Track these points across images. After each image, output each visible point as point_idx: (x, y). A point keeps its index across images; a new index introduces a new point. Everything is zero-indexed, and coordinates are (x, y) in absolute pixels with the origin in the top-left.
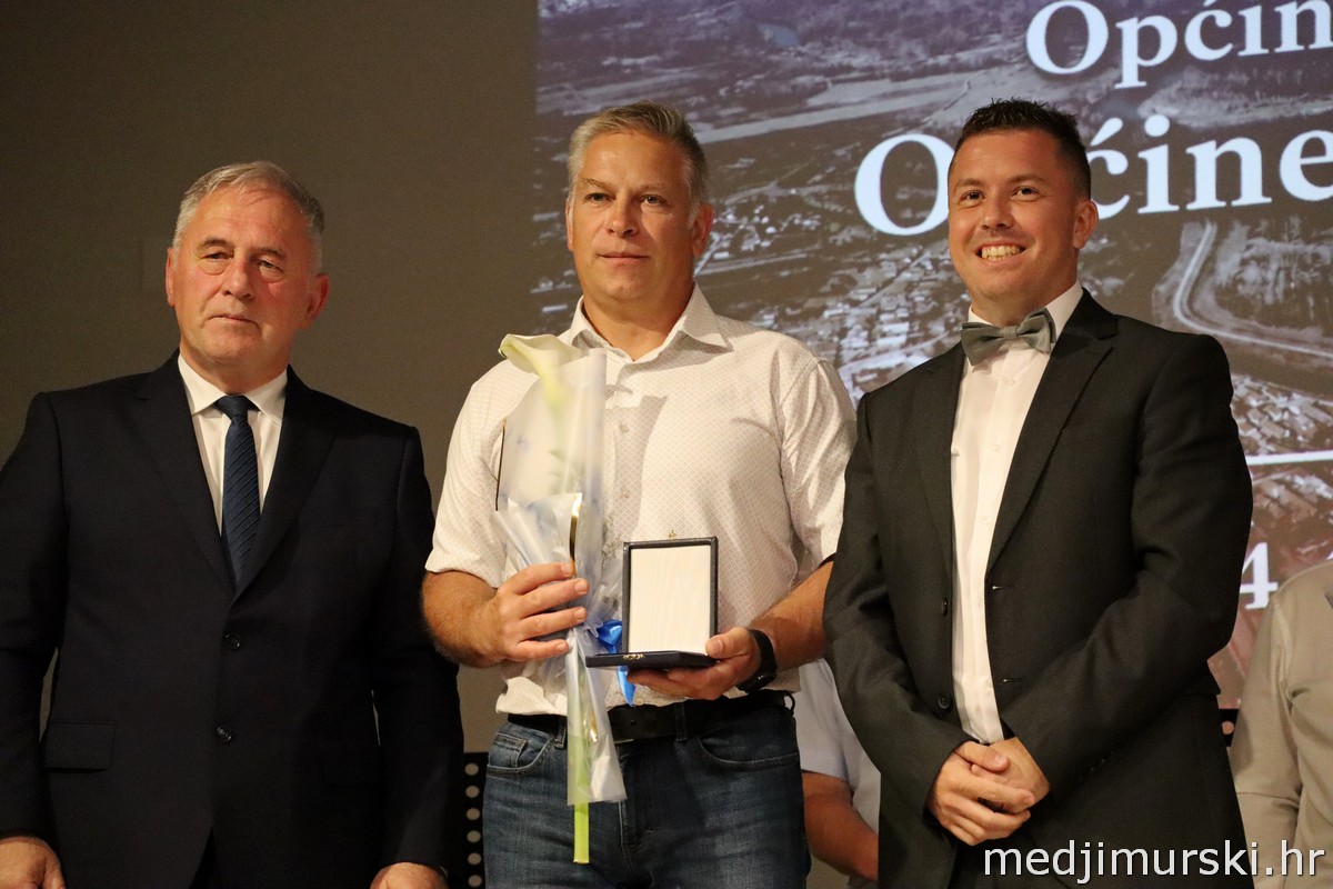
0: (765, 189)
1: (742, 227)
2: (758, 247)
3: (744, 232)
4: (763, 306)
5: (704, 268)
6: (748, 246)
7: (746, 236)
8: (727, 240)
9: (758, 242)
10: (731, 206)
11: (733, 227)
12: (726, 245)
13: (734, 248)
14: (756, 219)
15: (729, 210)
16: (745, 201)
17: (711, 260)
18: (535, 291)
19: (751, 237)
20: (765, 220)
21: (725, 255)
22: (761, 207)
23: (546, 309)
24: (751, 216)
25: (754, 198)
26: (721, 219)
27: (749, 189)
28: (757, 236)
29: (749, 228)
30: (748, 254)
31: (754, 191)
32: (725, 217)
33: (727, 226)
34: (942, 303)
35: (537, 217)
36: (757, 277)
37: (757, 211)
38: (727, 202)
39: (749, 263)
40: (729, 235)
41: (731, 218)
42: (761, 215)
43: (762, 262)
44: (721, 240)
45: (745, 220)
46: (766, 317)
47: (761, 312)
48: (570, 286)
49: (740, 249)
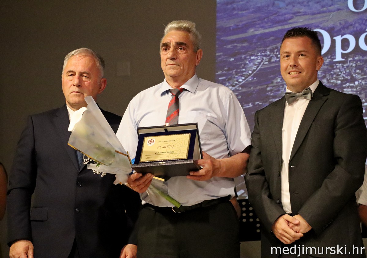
0: (277, 45)
1: (271, 55)
2: (276, 61)
3: (272, 57)
4: (277, 76)
5: (261, 66)
6: (273, 60)
7: (273, 58)
8: (268, 59)
9: (276, 59)
10: (268, 50)
11: (269, 55)
12: (267, 60)
13: (269, 61)
14: (275, 53)
15: (268, 51)
16: (272, 48)
17: (263, 64)
18: (217, 74)
19: (274, 58)
20: (278, 53)
21: (267, 63)
22: (277, 50)
23: (220, 78)
24: (274, 52)
25: (274, 48)
26: (266, 53)
27: (273, 45)
28: (275, 57)
29: (273, 55)
30: (273, 62)
31: (274, 46)
32: (267, 53)
33: (267, 55)
34: (326, 74)
35: (217, 54)
36: (276, 68)
37: (275, 51)
38: (267, 49)
39: (273, 65)
40: (268, 58)
41: (268, 53)
42: (277, 52)
43: (277, 65)
44: (266, 59)
45: (272, 53)
46: (278, 79)
47: (277, 78)
48: (226, 72)
49: (271, 61)
